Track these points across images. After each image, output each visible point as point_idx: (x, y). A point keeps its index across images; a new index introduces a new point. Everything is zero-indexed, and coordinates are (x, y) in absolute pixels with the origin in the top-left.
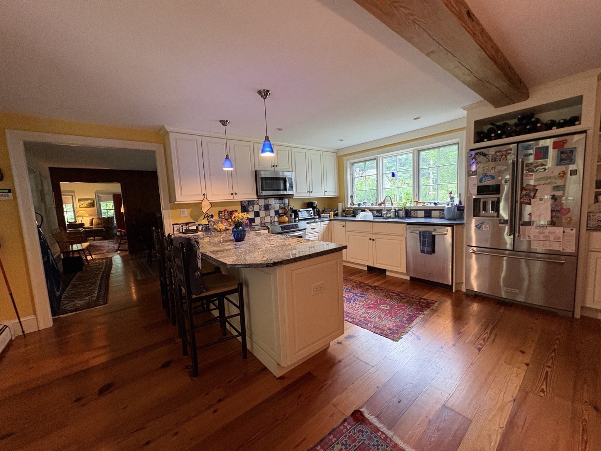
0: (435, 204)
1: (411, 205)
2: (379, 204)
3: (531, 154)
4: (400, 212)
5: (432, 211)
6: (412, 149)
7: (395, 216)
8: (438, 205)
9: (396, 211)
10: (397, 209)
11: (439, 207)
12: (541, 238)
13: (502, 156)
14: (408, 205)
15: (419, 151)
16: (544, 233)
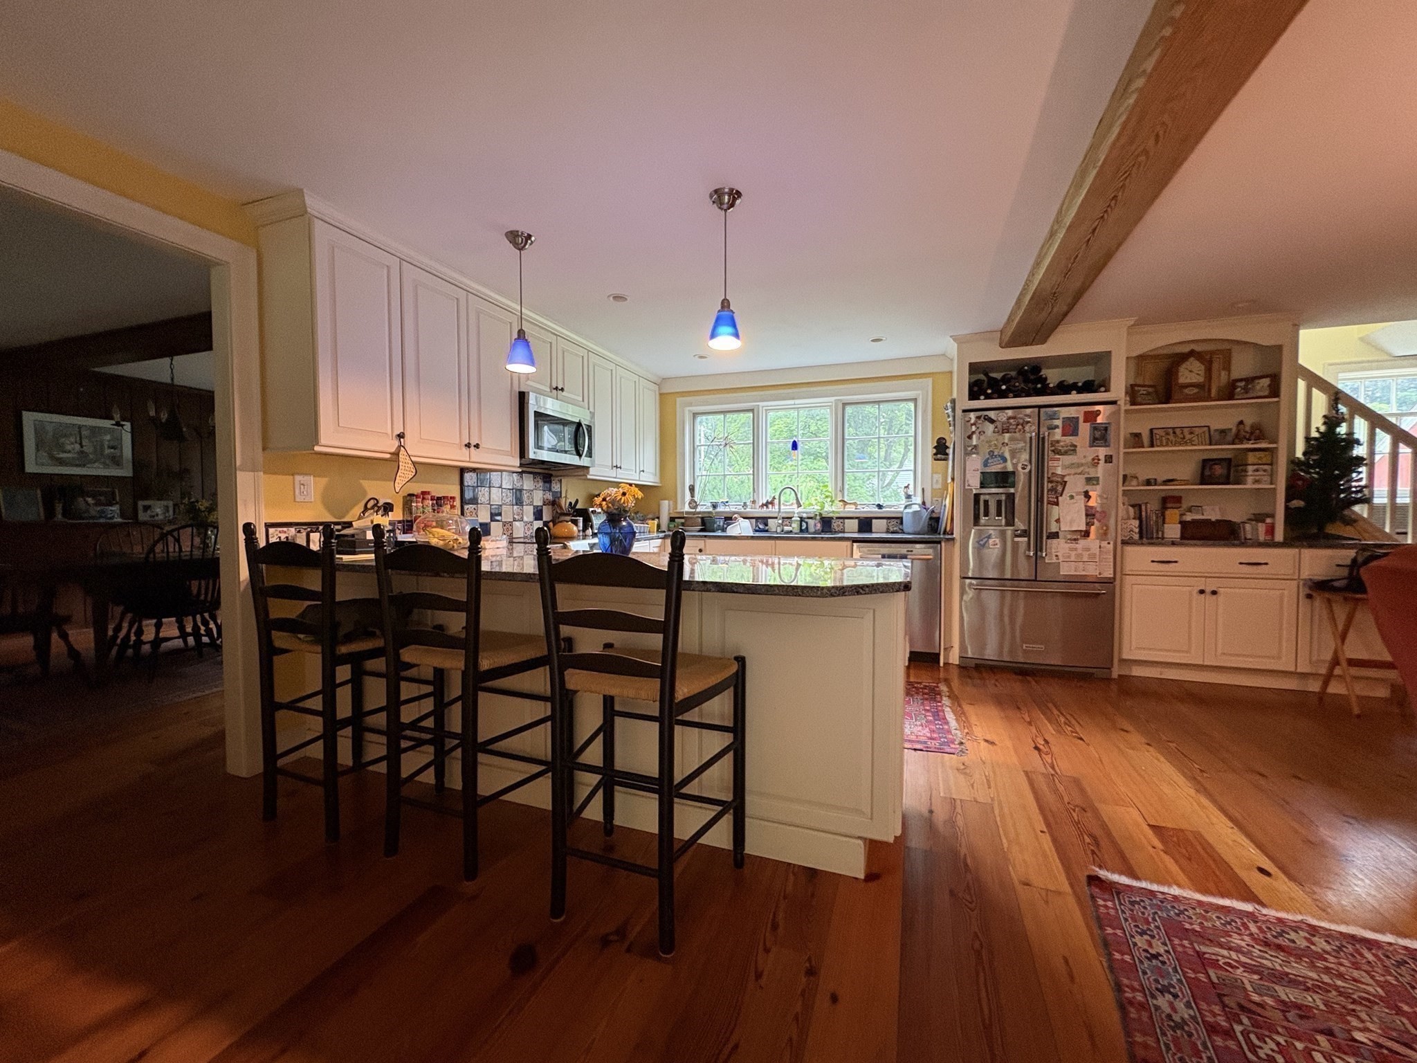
0: (880, 506)
1: (831, 509)
2: (763, 505)
3: (1057, 427)
4: (811, 522)
5: (874, 521)
6: (833, 399)
7: (801, 531)
8: (884, 509)
9: (802, 519)
10: (805, 515)
11: (885, 512)
12: (1073, 559)
13: (1018, 425)
14: (827, 508)
15: (845, 405)
16: (1076, 549)
